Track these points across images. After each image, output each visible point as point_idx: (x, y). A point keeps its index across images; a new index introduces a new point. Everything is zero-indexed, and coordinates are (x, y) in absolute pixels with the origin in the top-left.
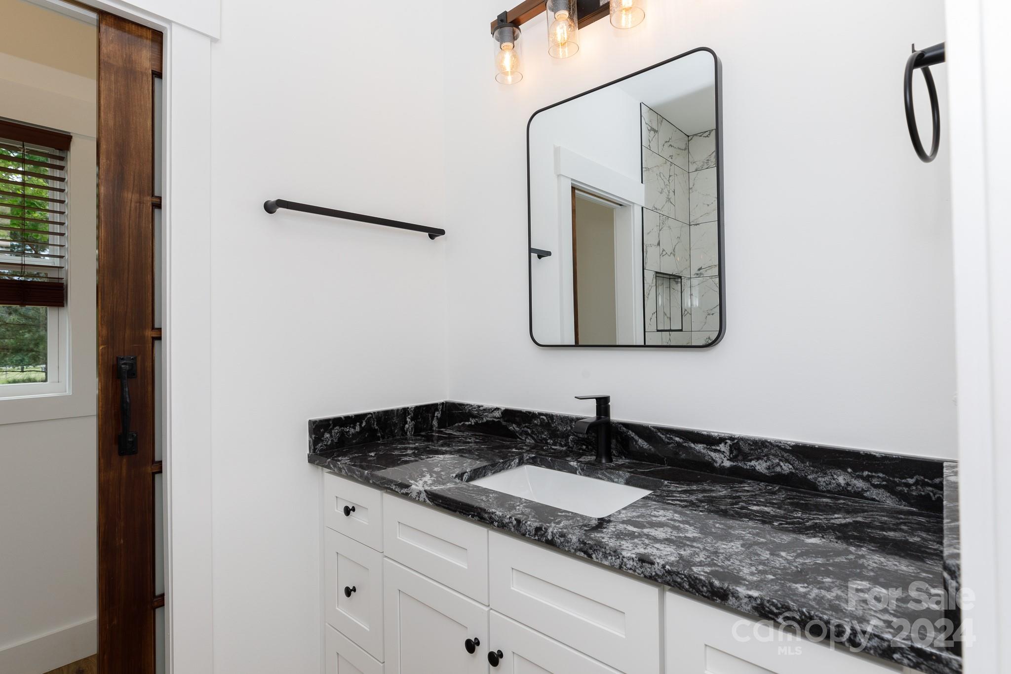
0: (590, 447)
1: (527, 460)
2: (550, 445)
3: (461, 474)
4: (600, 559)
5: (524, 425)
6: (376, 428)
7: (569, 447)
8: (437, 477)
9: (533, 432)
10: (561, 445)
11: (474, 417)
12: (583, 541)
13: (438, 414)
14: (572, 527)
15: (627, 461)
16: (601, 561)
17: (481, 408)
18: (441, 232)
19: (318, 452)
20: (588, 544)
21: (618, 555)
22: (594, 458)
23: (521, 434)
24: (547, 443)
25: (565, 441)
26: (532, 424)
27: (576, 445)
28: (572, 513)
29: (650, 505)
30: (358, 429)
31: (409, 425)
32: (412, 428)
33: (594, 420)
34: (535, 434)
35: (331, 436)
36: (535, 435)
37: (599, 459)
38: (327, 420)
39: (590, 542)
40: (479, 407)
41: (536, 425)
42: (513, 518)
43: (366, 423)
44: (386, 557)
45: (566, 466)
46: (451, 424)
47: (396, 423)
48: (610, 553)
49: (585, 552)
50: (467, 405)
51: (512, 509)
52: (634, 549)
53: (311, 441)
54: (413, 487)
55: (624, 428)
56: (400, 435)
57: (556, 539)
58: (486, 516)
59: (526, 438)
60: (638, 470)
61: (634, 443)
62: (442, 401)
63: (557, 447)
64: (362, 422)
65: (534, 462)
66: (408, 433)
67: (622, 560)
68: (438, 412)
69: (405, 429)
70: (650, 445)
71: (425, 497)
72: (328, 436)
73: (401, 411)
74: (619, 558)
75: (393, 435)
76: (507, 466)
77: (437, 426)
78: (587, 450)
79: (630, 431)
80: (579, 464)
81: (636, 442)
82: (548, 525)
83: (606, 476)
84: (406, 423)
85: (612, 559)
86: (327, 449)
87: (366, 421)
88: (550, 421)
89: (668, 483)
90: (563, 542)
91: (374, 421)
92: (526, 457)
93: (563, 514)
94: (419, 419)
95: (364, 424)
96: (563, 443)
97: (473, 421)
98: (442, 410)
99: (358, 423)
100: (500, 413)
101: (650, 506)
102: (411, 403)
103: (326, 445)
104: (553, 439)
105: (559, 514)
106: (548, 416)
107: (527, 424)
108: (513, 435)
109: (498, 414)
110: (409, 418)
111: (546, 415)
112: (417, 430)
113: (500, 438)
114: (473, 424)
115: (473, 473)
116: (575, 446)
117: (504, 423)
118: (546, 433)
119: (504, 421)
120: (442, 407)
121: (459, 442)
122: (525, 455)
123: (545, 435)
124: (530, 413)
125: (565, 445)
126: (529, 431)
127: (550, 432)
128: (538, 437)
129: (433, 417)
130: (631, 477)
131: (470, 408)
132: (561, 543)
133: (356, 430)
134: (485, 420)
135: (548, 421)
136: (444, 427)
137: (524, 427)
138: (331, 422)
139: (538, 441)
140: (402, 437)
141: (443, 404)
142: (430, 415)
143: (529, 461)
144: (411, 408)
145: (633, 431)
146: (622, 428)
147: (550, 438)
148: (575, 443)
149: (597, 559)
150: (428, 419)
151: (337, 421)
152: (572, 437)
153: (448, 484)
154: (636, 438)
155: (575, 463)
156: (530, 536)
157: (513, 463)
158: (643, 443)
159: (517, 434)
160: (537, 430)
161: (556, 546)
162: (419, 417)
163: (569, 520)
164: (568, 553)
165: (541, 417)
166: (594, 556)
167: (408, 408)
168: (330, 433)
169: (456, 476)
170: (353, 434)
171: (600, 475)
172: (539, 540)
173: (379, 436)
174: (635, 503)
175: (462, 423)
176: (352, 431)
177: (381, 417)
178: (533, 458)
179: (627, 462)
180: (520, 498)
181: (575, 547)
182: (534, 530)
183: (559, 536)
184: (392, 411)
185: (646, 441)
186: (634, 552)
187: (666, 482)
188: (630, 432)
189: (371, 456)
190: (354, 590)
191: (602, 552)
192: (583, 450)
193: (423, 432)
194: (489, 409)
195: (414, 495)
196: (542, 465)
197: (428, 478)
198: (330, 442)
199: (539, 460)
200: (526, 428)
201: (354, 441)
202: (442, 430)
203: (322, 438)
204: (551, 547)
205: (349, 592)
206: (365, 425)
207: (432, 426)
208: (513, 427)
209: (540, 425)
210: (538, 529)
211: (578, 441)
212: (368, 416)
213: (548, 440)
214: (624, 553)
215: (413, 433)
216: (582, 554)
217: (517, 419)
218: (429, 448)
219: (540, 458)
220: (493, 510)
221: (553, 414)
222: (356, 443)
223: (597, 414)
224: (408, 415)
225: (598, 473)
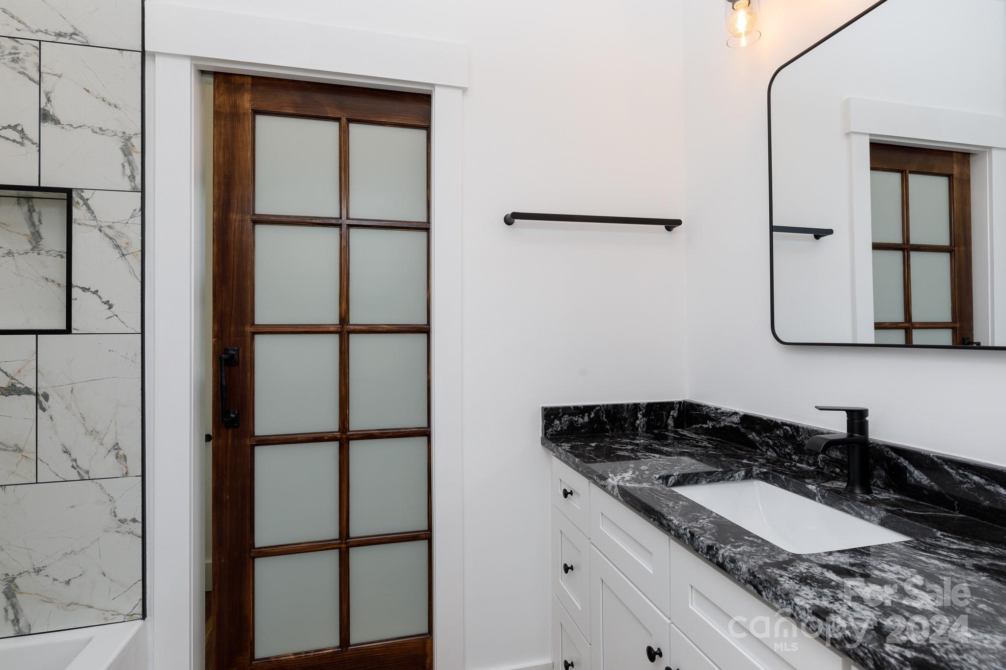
0: (845, 471)
1: (757, 474)
2: (795, 461)
3: (666, 476)
4: (770, 599)
5: (765, 435)
6: (605, 420)
7: (818, 467)
8: (638, 476)
9: (775, 444)
10: (808, 464)
11: (712, 420)
12: (753, 573)
13: (674, 413)
14: (750, 555)
15: (896, 496)
16: (772, 602)
17: (719, 411)
18: (678, 222)
19: (549, 437)
20: (758, 578)
21: (790, 601)
22: (845, 485)
23: (761, 445)
24: (791, 459)
25: (814, 459)
26: (774, 435)
27: (828, 466)
28: (763, 540)
29: (885, 555)
30: (586, 419)
31: (641, 421)
32: (644, 425)
33: (845, 436)
34: (778, 447)
35: (561, 423)
36: (776, 447)
37: (849, 487)
38: (557, 409)
39: (760, 576)
40: (717, 409)
41: (779, 436)
42: (688, 530)
43: (595, 415)
44: (592, 544)
45: (803, 489)
46: (689, 425)
47: (626, 418)
48: (780, 595)
49: (755, 587)
50: (705, 406)
51: (693, 521)
52: (815, 599)
53: (543, 426)
54: (609, 480)
55: (893, 453)
56: (630, 430)
57: (726, 563)
58: (665, 522)
59: (767, 450)
60: (905, 510)
61: (908, 475)
62: (680, 399)
63: (804, 466)
64: (591, 413)
65: (765, 477)
66: (639, 429)
67: (794, 607)
68: (673, 411)
69: (636, 425)
70: (932, 481)
71: (617, 492)
72: (557, 422)
73: (632, 406)
74: (790, 604)
75: (623, 430)
76: (728, 477)
77: (673, 425)
78: (841, 474)
79: (901, 458)
80: (818, 489)
81: (911, 474)
82: (723, 546)
83: (853, 510)
84: (637, 418)
85: (783, 603)
86: (556, 435)
87: (595, 413)
88: (795, 434)
89: (942, 535)
90: (733, 569)
91: (603, 413)
92: (756, 470)
93: (751, 539)
94: (652, 415)
95: (592, 415)
96: (811, 462)
97: (710, 424)
98: (679, 410)
99: (587, 414)
100: (739, 418)
101: (885, 557)
102: (643, 399)
103: (556, 431)
104: (799, 455)
105: (746, 538)
106: (793, 428)
107: (768, 434)
108: (752, 444)
109: (736, 419)
110: (641, 414)
111: (790, 426)
112: (649, 427)
113: (738, 446)
114: (711, 427)
115: (682, 477)
116: (826, 467)
117: (743, 430)
118: (790, 447)
119: (743, 428)
120: (680, 407)
121: (687, 444)
122: (754, 468)
123: (789, 450)
124: (771, 421)
125: (814, 465)
126: (771, 442)
127: (795, 446)
128: (780, 450)
129: (669, 414)
130: (887, 517)
131: (707, 410)
132: (731, 569)
133: (585, 420)
134: (722, 425)
135: (793, 432)
136: (683, 428)
137: (764, 437)
138: (561, 411)
139: (781, 455)
140: (632, 432)
141: (680, 403)
142: (664, 413)
143: (760, 476)
144: (643, 404)
145: (905, 459)
146: (890, 452)
147: (795, 454)
148: (826, 463)
149: (768, 598)
150: (663, 416)
151: (566, 410)
152: (823, 456)
153: (644, 484)
154: (911, 468)
155: (814, 487)
156: (702, 553)
157: (737, 474)
158: (920, 477)
159: (757, 444)
160: (779, 441)
161: (727, 571)
162: (652, 414)
163: (752, 546)
164: (738, 582)
165: (785, 427)
166: (764, 593)
167: (639, 404)
168: (560, 420)
169: (660, 478)
170: (581, 424)
171: (845, 507)
172: (710, 560)
173: (608, 428)
174: (863, 548)
175: (700, 425)
176: (581, 420)
177: (610, 410)
178: (764, 473)
179: (893, 498)
180: (712, 511)
181: (745, 578)
182: (706, 548)
183: (729, 560)
184: (622, 405)
185: (926, 475)
186: (811, 602)
187: (939, 534)
188: (902, 460)
189: (592, 446)
190: (572, 568)
191: (773, 592)
192: (836, 473)
193: (656, 430)
194: (727, 413)
195: (610, 488)
196: (774, 482)
197: (628, 475)
198: (559, 428)
199: (771, 476)
200: (766, 438)
201: (583, 431)
202: (678, 430)
203: (552, 424)
204: (723, 571)
205: (567, 569)
206: (594, 417)
207: (667, 425)
208: (753, 436)
209: (783, 437)
210: (710, 548)
211: (831, 462)
212: (597, 408)
213: (792, 455)
214: (797, 600)
215: (644, 430)
216: (752, 588)
217: (758, 427)
218: (651, 446)
219: (772, 474)
220: (672, 518)
221: (799, 425)
222: (584, 433)
223: (848, 431)
224: (640, 411)
225: (843, 504)
